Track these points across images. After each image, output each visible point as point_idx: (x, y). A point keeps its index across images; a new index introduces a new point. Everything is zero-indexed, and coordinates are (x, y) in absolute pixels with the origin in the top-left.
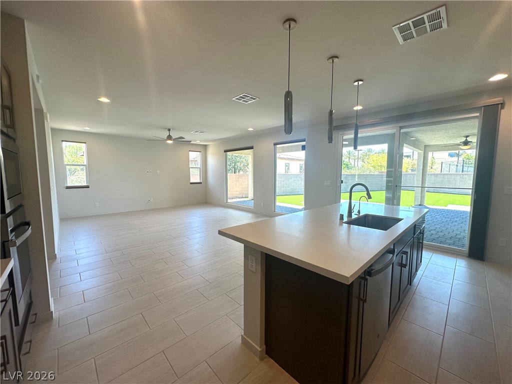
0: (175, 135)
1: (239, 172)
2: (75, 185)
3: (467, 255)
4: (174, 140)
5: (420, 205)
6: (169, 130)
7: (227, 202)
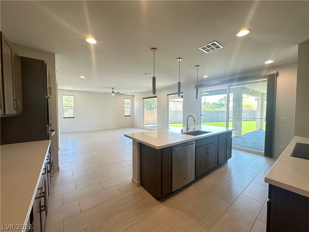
0: (115, 91)
1: (153, 109)
2: (67, 117)
3: (264, 155)
4: (115, 94)
5: (260, 130)
6: (113, 89)
7: (144, 126)
